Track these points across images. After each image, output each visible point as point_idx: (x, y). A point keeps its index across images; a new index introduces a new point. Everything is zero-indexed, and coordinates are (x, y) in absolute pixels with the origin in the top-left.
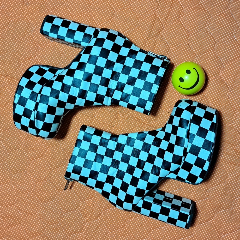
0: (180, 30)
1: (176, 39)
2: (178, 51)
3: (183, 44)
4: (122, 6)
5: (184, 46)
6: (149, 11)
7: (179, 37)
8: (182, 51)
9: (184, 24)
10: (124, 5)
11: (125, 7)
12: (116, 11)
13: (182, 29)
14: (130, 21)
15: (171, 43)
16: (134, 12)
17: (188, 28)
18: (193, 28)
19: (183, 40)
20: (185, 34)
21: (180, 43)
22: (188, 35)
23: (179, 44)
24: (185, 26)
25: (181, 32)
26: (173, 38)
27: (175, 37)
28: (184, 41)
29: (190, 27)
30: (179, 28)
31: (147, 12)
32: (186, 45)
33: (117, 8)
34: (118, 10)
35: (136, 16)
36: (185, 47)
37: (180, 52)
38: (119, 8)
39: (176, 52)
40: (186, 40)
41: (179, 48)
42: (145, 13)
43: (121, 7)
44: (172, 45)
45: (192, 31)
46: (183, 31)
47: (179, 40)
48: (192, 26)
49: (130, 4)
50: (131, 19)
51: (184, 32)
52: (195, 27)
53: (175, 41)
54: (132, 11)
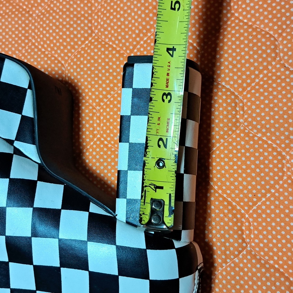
0: (246, 38)
1: (243, 65)
2: (262, 94)
3: (270, 71)
4: (76, 43)
5: (274, 74)
6: (144, 27)
7: (251, 57)
8: (275, 89)
9: (249, 20)
10: (79, 39)
11: (83, 42)
12: (66, 61)
13: (250, 34)
14: (107, 71)
15: (235, 82)
16: (110, 46)
17: (266, 25)
18: (279, 19)
19: (265, 59)
20: (264, 44)
21: (261, 72)
22: (273, 43)
23: (257, 76)
24: (254, 23)
25: (250, 41)
26: (235, 66)
27: (239, 62)
28: (269, 63)
29: (271, 20)
30: (242, 35)
31: (141, 31)
32: (278, 70)
33: (66, 55)
34: (69, 57)
35: (118, 52)
36: (279, 77)
37: (271, 93)
38: (69, 51)
39: (257, 99)
40: (274, 59)
41: (262, 86)
42: (138, 35)
43: (73, 47)
44: (240, 85)
45: (280, 27)
46: (255, 37)
47: (252, 64)
48: (275, 16)
49: (93, 32)
50: (107, 64)
51: (259, 40)
52: (283, 15)
53: (244, 73)
54: (103, 46)
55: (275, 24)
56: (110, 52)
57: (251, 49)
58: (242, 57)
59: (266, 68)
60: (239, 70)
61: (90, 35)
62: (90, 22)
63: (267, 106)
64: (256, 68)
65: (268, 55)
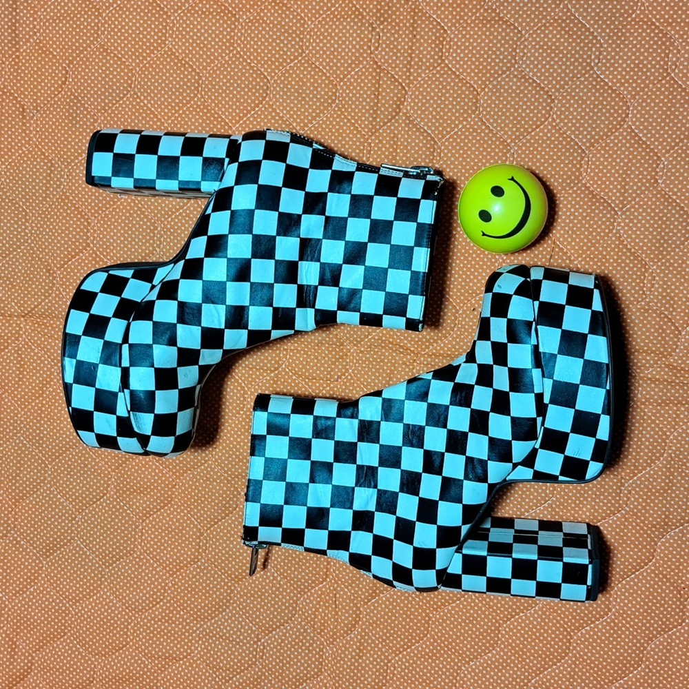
0: (452, 88)
1: (446, 114)
2: (458, 144)
3: (469, 123)
4: (285, 60)
5: (472, 126)
6: (357, 58)
7: (454, 106)
8: (470, 141)
9: (458, 69)
10: (289, 57)
11: (292, 61)
12: (272, 77)
13: (456, 84)
14: (315, 96)
15: (437, 128)
16: (321, 70)
17: (472, 78)
18: (484, 75)
19: (466, 111)
20: (467, 96)
21: (461, 122)
22: (475, 97)
23: (457, 126)
24: (462, 73)
25: (455, 91)
26: (438, 113)
27: (442, 110)
28: (469, 116)
29: (476, 74)
30: (449, 84)
31: (353, 62)
32: (476, 123)
33: (273, 71)
34: (276, 74)
35: (328, 78)
36: (475, 130)
37: (466, 145)
38: (277, 67)
39: (454, 147)
40: (474, 112)
41: (459, 137)
42: (350, 65)
43: (281, 64)
44: (440, 132)
45: (484, 82)
46: (460, 88)
47: (453, 114)
48: (480, 71)
49: (303, 52)
50: (316, 89)
51: (463, 92)
52: (488, 71)
53: (445, 121)
54: (313, 69)
55: (480, 78)
56: (320, 77)
57: (455, 99)
58: (446, 106)
59: (465, 119)
60: (442, 117)
61: (301, 55)
62: (301, 40)
63: (461, 155)
64: (457, 118)
65: (469, 108)
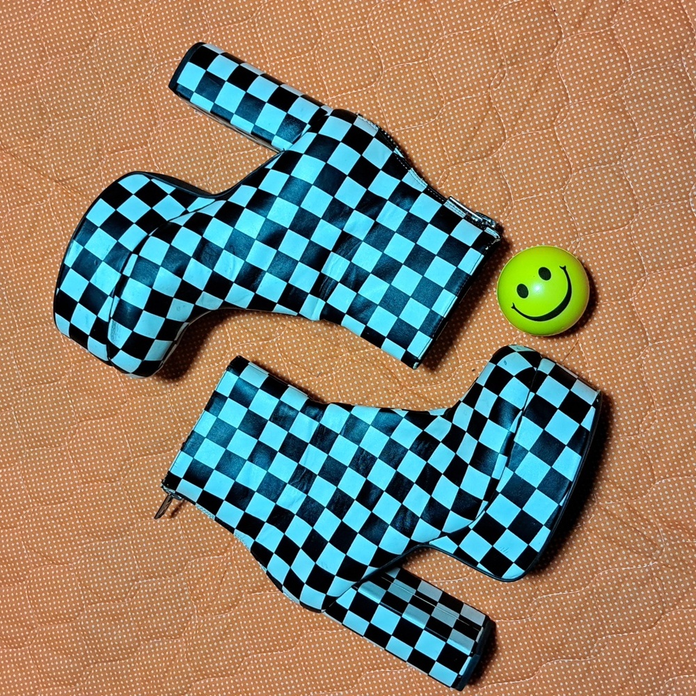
0: (549, 155)
1: (532, 177)
2: (531, 210)
3: (549, 195)
4: (406, 57)
5: (551, 200)
6: (474, 86)
7: (543, 173)
8: (543, 212)
9: (563, 140)
10: (411, 55)
11: (412, 60)
12: (387, 67)
13: (554, 153)
14: (418, 103)
15: (518, 186)
16: (435, 82)
17: (572, 155)
18: (584, 157)
19: (552, 183)
20: (559, 170)
21: (542, 191)
22: (567, 174)
23: (537, 193)
24: (565, 146)
25: (551, 160)
26: (525, 173)
27: (531, 171)
28: (553, 188)
29: (577, 153)
30: (548, 150)
31: (468, 88)
32: (556, 198)
33: (391, 61)
34: (392, 65)
35: (438, 92)
36: (552, 205)
37: (537, 214)
39: (525, 212)
40: (559, 187)
41: (535, 204)
42: (464, 90)
43: (401, 58)
44: (519, 191)
45: (581, 164)
46: (557, 159)
47: (539, 180)
48: (583, 152)
49: (427, 57)
50: (422, 96)
51: (557, 164)
52: (589, 155)
53: (528, 183)
54: (428, 78)
55: (579, 159)
56: (431, 88)
57: (547, 167)
58: (536, 169)
59: (548, 190)
60: (527, 178)
61: (423, 58)
62: (430, 45)
63: (528, 222)
64: (541, 186)
65: (557, 182)
